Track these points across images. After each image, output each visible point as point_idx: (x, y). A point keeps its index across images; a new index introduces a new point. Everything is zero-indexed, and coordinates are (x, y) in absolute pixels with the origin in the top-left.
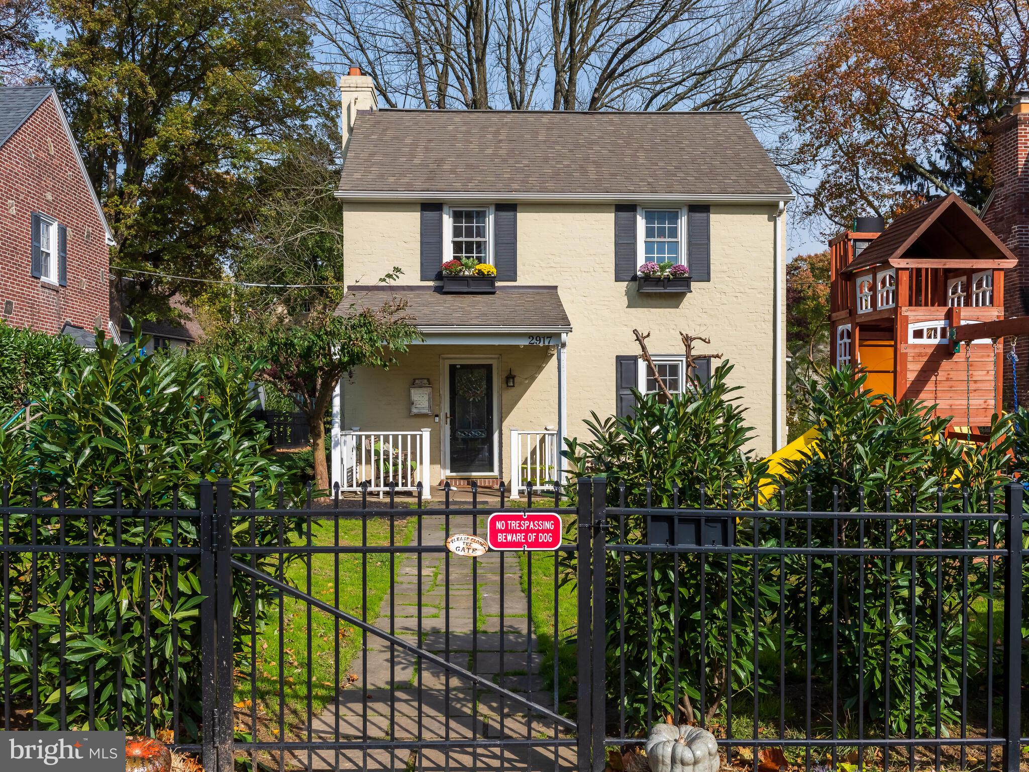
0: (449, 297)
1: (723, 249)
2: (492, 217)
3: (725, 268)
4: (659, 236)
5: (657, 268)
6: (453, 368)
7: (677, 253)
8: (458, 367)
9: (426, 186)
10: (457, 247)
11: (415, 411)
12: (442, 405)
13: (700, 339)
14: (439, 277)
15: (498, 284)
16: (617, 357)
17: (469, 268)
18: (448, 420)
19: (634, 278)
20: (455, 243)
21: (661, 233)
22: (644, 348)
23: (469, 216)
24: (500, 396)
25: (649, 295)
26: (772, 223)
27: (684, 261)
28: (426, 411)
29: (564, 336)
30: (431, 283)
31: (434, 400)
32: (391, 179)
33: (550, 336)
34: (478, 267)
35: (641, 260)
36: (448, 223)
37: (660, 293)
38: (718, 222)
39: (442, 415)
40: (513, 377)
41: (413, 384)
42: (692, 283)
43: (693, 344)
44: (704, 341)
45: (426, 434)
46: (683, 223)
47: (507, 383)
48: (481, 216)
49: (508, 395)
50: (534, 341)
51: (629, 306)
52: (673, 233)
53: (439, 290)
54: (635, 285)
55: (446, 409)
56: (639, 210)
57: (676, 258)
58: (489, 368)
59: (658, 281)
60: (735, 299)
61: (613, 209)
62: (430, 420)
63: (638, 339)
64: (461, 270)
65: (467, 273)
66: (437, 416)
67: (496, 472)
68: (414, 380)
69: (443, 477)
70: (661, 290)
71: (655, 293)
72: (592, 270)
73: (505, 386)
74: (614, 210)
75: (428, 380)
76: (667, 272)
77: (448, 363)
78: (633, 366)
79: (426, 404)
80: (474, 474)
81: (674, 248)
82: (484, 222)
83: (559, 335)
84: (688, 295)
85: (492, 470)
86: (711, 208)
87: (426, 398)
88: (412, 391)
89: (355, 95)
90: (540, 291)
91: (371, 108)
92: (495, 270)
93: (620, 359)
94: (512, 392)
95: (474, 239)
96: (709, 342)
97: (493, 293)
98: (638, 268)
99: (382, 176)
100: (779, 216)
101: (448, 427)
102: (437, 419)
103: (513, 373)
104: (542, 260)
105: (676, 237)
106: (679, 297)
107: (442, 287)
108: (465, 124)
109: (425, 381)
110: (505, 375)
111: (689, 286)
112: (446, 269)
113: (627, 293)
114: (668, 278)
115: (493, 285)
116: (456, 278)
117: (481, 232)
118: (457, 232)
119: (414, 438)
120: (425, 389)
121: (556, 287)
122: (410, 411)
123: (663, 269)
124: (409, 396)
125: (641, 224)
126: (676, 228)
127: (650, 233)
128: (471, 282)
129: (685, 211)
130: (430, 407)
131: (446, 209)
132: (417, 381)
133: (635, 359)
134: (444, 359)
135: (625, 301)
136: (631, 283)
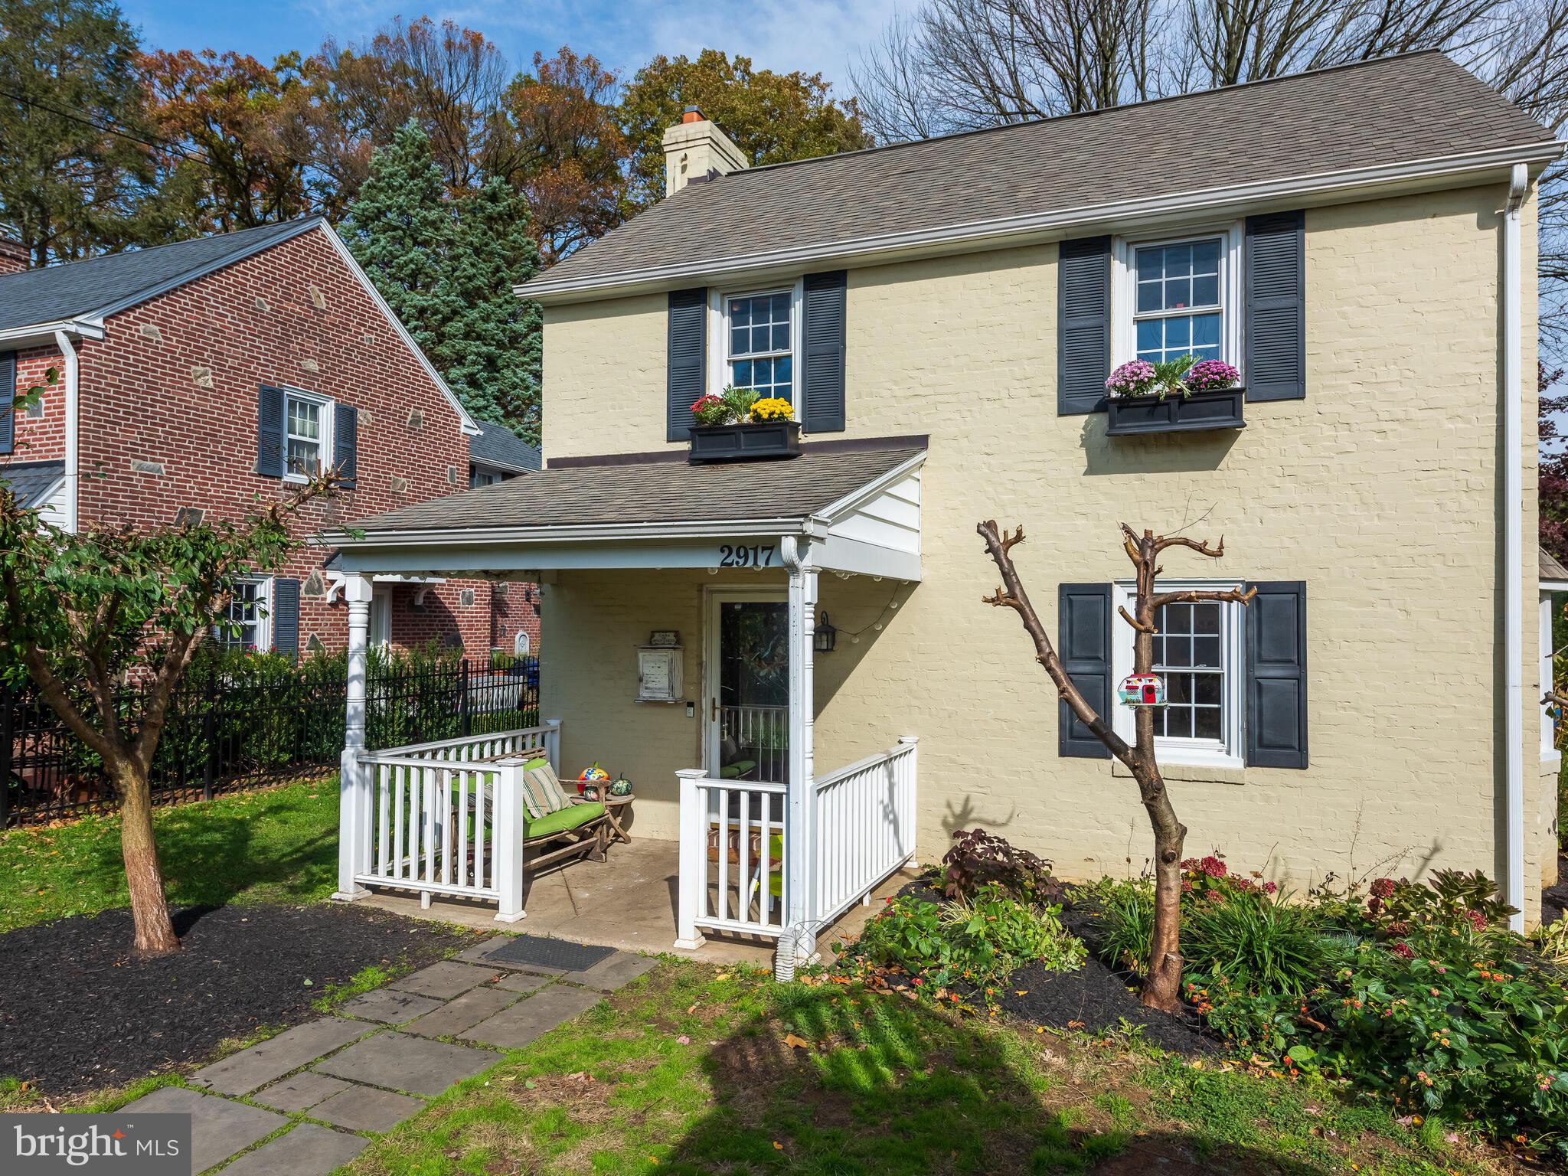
0: (694, 469)
1: (1344, 315)
2: (799, 305)
3: (1347, 361)
4: (1172, 303)
6: (727, 609)
7: (1217, 338)
8: (738, 607)
9: (682, 257)
10: (740, 370)
11: (645, 694)
12: (703, 682)
14: (697, 432)
15: (804, 439)
16: (1062, 587)
17: (736, 408)
18: (718, 713)
19: (1102, 407)
20: (734, 363)
21: (1178, 295)
26: (1493, 233)
27: (1233, 355)
28: (663, 695)
29: (786, 543)
30: (685, 446)
31: (685, 674)
34: (754, 406)
36: (718, 326)
37: (1164, 434)
38: (1328, 251)
39: (706, 704)
40: (831, 632)
41: (641, 642)
42: (1254, 406)
43: (1163, 558)
44: (1201, 548)
46: (1232, 265)
48: (779, 306)
50: (734, 557)
51: (1091, 471)
52: (1209, 291)
54: (1103, 420)
55: (713, 688)
56: (1118, 248)
57: (1211, 353)
59: (1152, 406)
61: (1055, 252)
62: (680, 711)
64: (727, 415)
65: (735, 421)
66: (690, 704)
68: (653, 633)
70: (1163, 426)
71: (1155, 437)
72: (1004, 394)
74: (1056, 255)
75: (677, 634)
76: (1181, 384)
77: (719, 600)
78: (1099, 609)
79: (666, 682)
81: (1209, 327)
82: (787, 318)
84: (1240, 434)
86: (1307, 216)
87: (665, 669)
88: (641, 656)
90: (890, 448)
92: (800, 413)
93: (1068, 592)
94: (831, 660)
95: (772, 353)
97: (794, 457)
100: (1513, 208)
101: (716, 726)
102: (691, 712)
103: (830, 623)
104: (896, 383)
105: (1215, 300)
107: (693, 452)
109: (671, 637)
111: (1236, 412)
113: (1086, 442)
114: (1178, 397)
115: (793, 441)
116: (712, 430)
117: (781, 337)
118: (738, 343)
120: (663, 653)
121: (925, 439)
122: (638, 693)
123: (1163, 375)
124: (637, 666)
125: (1123, 278)
126: (1216, 280)
127: (1147, 298)
128: (742, 437)
129: (1237, 234)
130: (672, 688)
131: (715, 298)
132: (657, 636)
133: (1103, 591)
134: (712, 592)
135: (1081, 458)
136: (1096, 418)
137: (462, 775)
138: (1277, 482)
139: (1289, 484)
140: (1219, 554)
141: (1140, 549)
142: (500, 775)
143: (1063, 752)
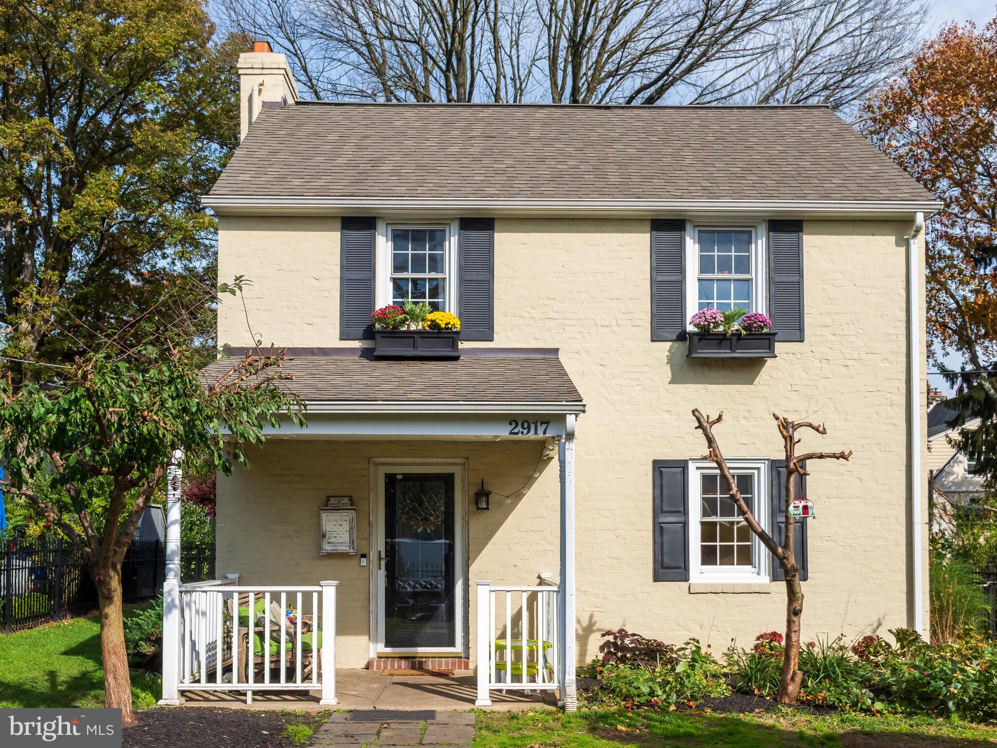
0: (384, 364)
1: (826, 290)
2: (454, 240)
3: (827, 320)
4: (721, 270)
5: (720, 318)
6: (391, 480)
7: (748, 296)
8: (399, 477)
9: (351, 190)
10: (399, 287)
11: (327, 548)
12: (373, 539)
13: (810, 425)
14: (369, 334)
15: (463, 345)
16: (655, 462)
17: (415, 318)
18: (383, 563)
19: (682, 336)
20: (395, 281)
21: (724, 266)
22: (710, 441)
23: (418, 238)
24: (466, 525)
25: (705, 363)
26: (903, 250)
27: (761, 307)
28: (345, 548)
29: (570, 419)
30: (356, 344)
31: (361, 531)
32: (297, 182)
33: (546, 420)
34: (430, 317)
35: (692, 307)
36: (384, 250)
37: (723, 360)
38: (816, 248)
39: (373, 555)
40: (487, 494)
41: (328, 504)
42: (777, 345)
43: (797, 435)
44: (816, 429)
45: (329, 591)
46: (759, 250)
47: (477, 503)
48: (436, 238)
49: (478, 523)
50: (519, 428)
51: (673, 381)
52: (744, 265)
53: (368, 354)
54: (682, 347)
55: (379, 543)
56: (689, 228)
57: (749, 305)
58: (448, 480)
59: (722, 339)
60: (844, 370)
61: (648, 226)
62: (354, 562)
63: (700, 426)
64: (403, 322)
65: (413, 327)
66: (363, 556)
67: (458, 648)
68: (328, 498)
69: (373, 655)
70: (726, 354)
71: (717, 360)
72: (614, 323)
73: (473, 508)
74: (649, 228)
75: (351, 498)
76: (736, 326)
77: (383, 471)
78: (680, 477)
79: (346, 537)
80: (421, 650)
81: (746, 288)
82: (442, 247)
83: (561, 418)
84: (770, 362)
85: (452, 644)
86: (805, 225)
87: (346, 527)
88: (324, 516)
89: (260, 79)
90: (531, 356)
91: (285, 101)
92: (458, 323)
93: (659, 466)
94: (484, 517)
95: (427, 275)
96: (824, 432)
97: (456, 358)
98: (689, 319)
99: (282, 178)
100: (914, 237)
101: (382, 574)
102: (364, 562)
103: (486, 488)
104: (533, 307)
105: (748, 271)
106: (755, 364)
107: (373, 350)
109: (346, 500)
110: (473, 490)
111: (771, 348)
112: (380, 320)
113: (670, 360)
114: (737, 335)
115: (454, 346)
116: (394, 334)
117: (436, 263)
118: (399, 265)
119: (307, 596)
120: (344, 513)
121: (556, 351)
122: (320, 547)
123: (729, 319)
124: (319, 524)
125: (692, 250)
126: (748, 258)
127: (706, 265)
128: (419, 341)
129: (762, 229)
130: (352, 542)
131: (381, 227)
132: (332, 500)
133: (683, 465)
134: (377, 464)
135: (666, 372)
136: (677, 344)
137: (283, 596)
138: (788, 394)
141: (787, 428)
142: (320, 594)
143: (657, 578)
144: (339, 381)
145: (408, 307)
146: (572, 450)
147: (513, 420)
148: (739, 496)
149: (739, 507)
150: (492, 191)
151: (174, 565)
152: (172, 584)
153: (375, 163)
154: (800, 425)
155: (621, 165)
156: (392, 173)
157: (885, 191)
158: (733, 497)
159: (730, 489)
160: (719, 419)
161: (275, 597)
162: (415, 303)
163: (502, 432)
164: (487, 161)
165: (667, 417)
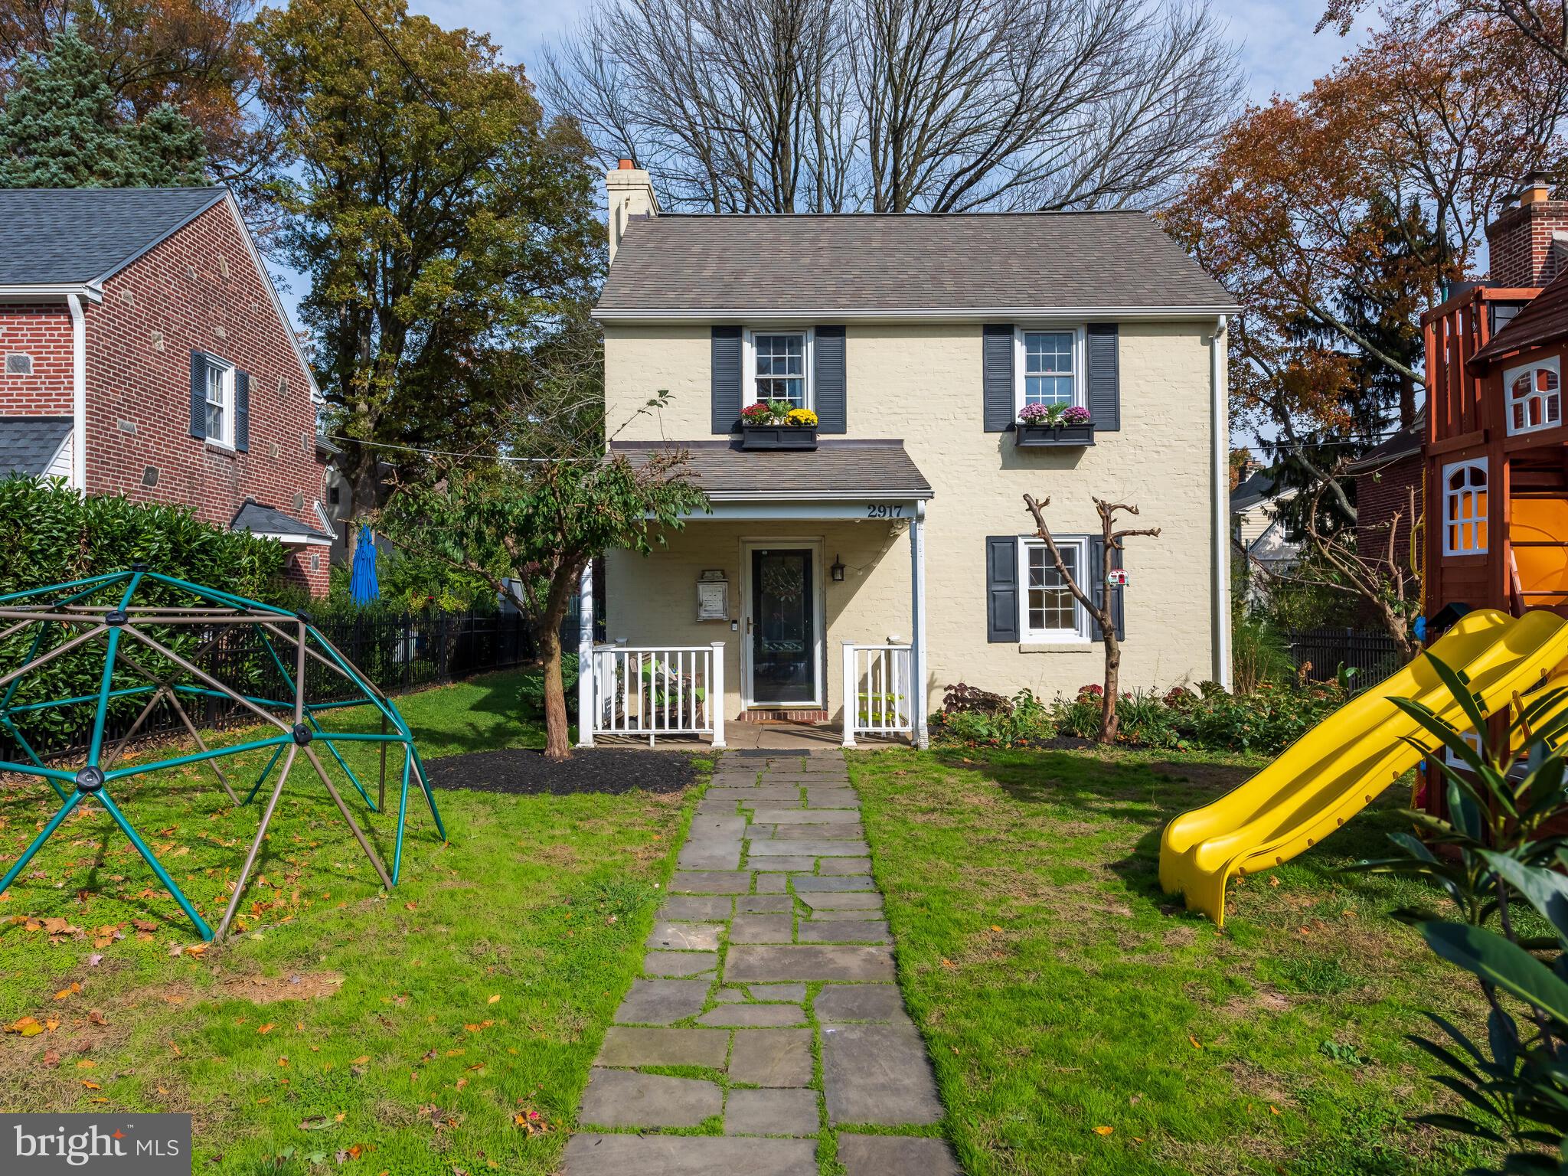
0: (751, 456)
1: (1138, 385)
2: (811, 345)
3: (1140, 412)
4: (1046, 369)
5: (1045, 412)
6: (757, 555)
7: (1071, 391)
8: (764, 553)
9: (720, 302)
10: (763, 387)
11: (704, 615)
12: (742, 607)
13: (1124, 507)
14: (738, 428)
15: (821, 437)
16: (988, 538)
17: (778, 414)
18: (751, 628)
19: (1011, 427)
20: (759, 381)
21: (1049, 364)
22: (1039, 522)
23: (779, 343)
24: (824, 595)
25: (1032, 451)
26: (1208, 348)
27: (1081, 401)
28: (719, 615)
29: (921, 504)
30: (726, 438)
31: (731, 600)
32: (672, 295)
33: (899, 505)
34: (792, 413)
35: (1020, 403)
36: (750, 354)
37: (1048, 448)
38: (1132, 349)
39: (742, 621)
40: (842, 567)
41: (702, 578)
42: (1096, 434)
44: (1130, 510)
45: (719, 651)
46: (1079, 350)
47: (833, 575)
48: (796, 344)
49: (833, 592)
50: (876, 512)
51: (1004, 467)
52: (1067, 364)
53: (737, 446)
54: (1011, 437)
55: (747, 612)
56: (1017, 332)
57: (1071, 399)
58: (807, 555)
59: (1047, 431)
60: (1155, 456)
61: (981, 330)
62: (726, 627)
63: (1030, 509)
64: (768, 418)
65: (776, 423)
66: (735, 622)
67: (818, 702)
68: (704, 572)
69: (744, 709)
70: (1050, 443)
71: (1041, 448)
72: (951, 416)
73: (829, 579)
74: (981, 332)
75: (723, 572)
76: (1059, 418)
77: (750, 548)
78: (1010, 551)
79: (719, 606)
80: (785, 704)
81: (1068, 383)
82: (800, 353)
83: (913, 504)
84: (1089, 449)
85: (812, 698)
86: (1119, 327)
87: (720, 596)
88: (701, 587)
89: (626, 194)
90: (879, 446)
91: (648, 213)
92: (815, 418)
93: (992, 541)
94: (840, 585)
95: (787, 376)
97: (813, 450)
98: (1017, 413)
99: (658, 291)
100: (1218, 336)
101: (750, 636)
102: (735, 627)
103: (841, 562)
104: (881, 404)
105: (1070, 369)
106: (1075, 452)
107: (742, 442)
108: (773, 230)
109: (719, 574)
110: (830, 564)
111: (1090, 437)
112: (747, 417)
113: (1001, 449)
114: (1060, 426)
115: (813, 438)
116: (760, 429)
117: (796, 366)
118: (762, 368)
119: (700, 656)
120: (718, 585)
121: (901, 442)
122: (697, 615)
123: (1053, 412)
124: (696, 594)
125: (1020, 351)
126: (1070, 358)
127: (1032, 363)
128: (782, 434)
129: (1082, 332)
130: (725, 610)
131: (746, 334)
132: (707, 574)
133: (1013, 541)
134: (744, 542)
135: (998, 460)
136: (1006, 435)
137: (667, 655)
138: (1106, 477)
139: (1112, 479)
140: (1137, 512)
141: (1105, 510)
142: (711, 653)
143: (990, 640)
144: (719, 472)
145: (772, 405)
146: (922, 530)
147: (871, 505)
148: (1064, 567)
149: (1064, 576)
150: (843, 301)
151: (588, 631)
152: (585, 647)
153: (738, 274)
154: (1116, 507)
155: (955, 274)
156: (755, 285)
157: (1192, 296)
158: (1058, 569)
159: (1055, 561)
160: (1047, 502)
161: (660, 657)
162: (778, 401)
163: (862, 515)
164: (836, 272)
165: (999, 498)
